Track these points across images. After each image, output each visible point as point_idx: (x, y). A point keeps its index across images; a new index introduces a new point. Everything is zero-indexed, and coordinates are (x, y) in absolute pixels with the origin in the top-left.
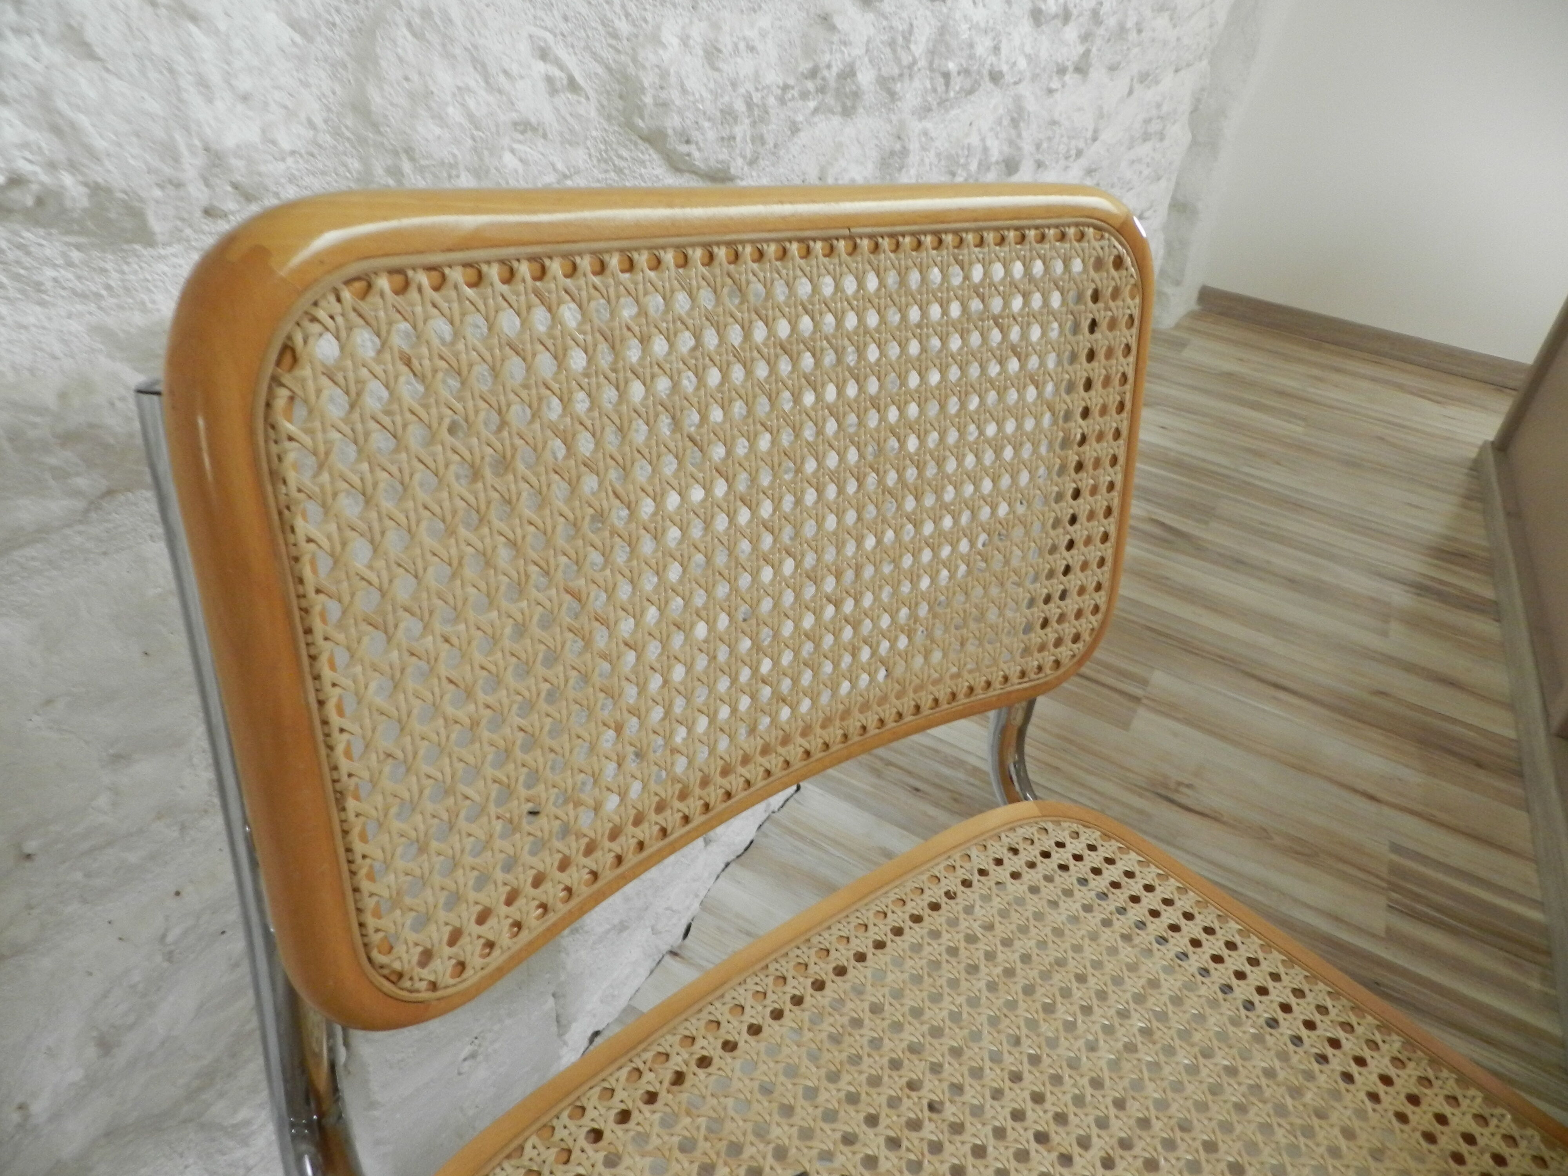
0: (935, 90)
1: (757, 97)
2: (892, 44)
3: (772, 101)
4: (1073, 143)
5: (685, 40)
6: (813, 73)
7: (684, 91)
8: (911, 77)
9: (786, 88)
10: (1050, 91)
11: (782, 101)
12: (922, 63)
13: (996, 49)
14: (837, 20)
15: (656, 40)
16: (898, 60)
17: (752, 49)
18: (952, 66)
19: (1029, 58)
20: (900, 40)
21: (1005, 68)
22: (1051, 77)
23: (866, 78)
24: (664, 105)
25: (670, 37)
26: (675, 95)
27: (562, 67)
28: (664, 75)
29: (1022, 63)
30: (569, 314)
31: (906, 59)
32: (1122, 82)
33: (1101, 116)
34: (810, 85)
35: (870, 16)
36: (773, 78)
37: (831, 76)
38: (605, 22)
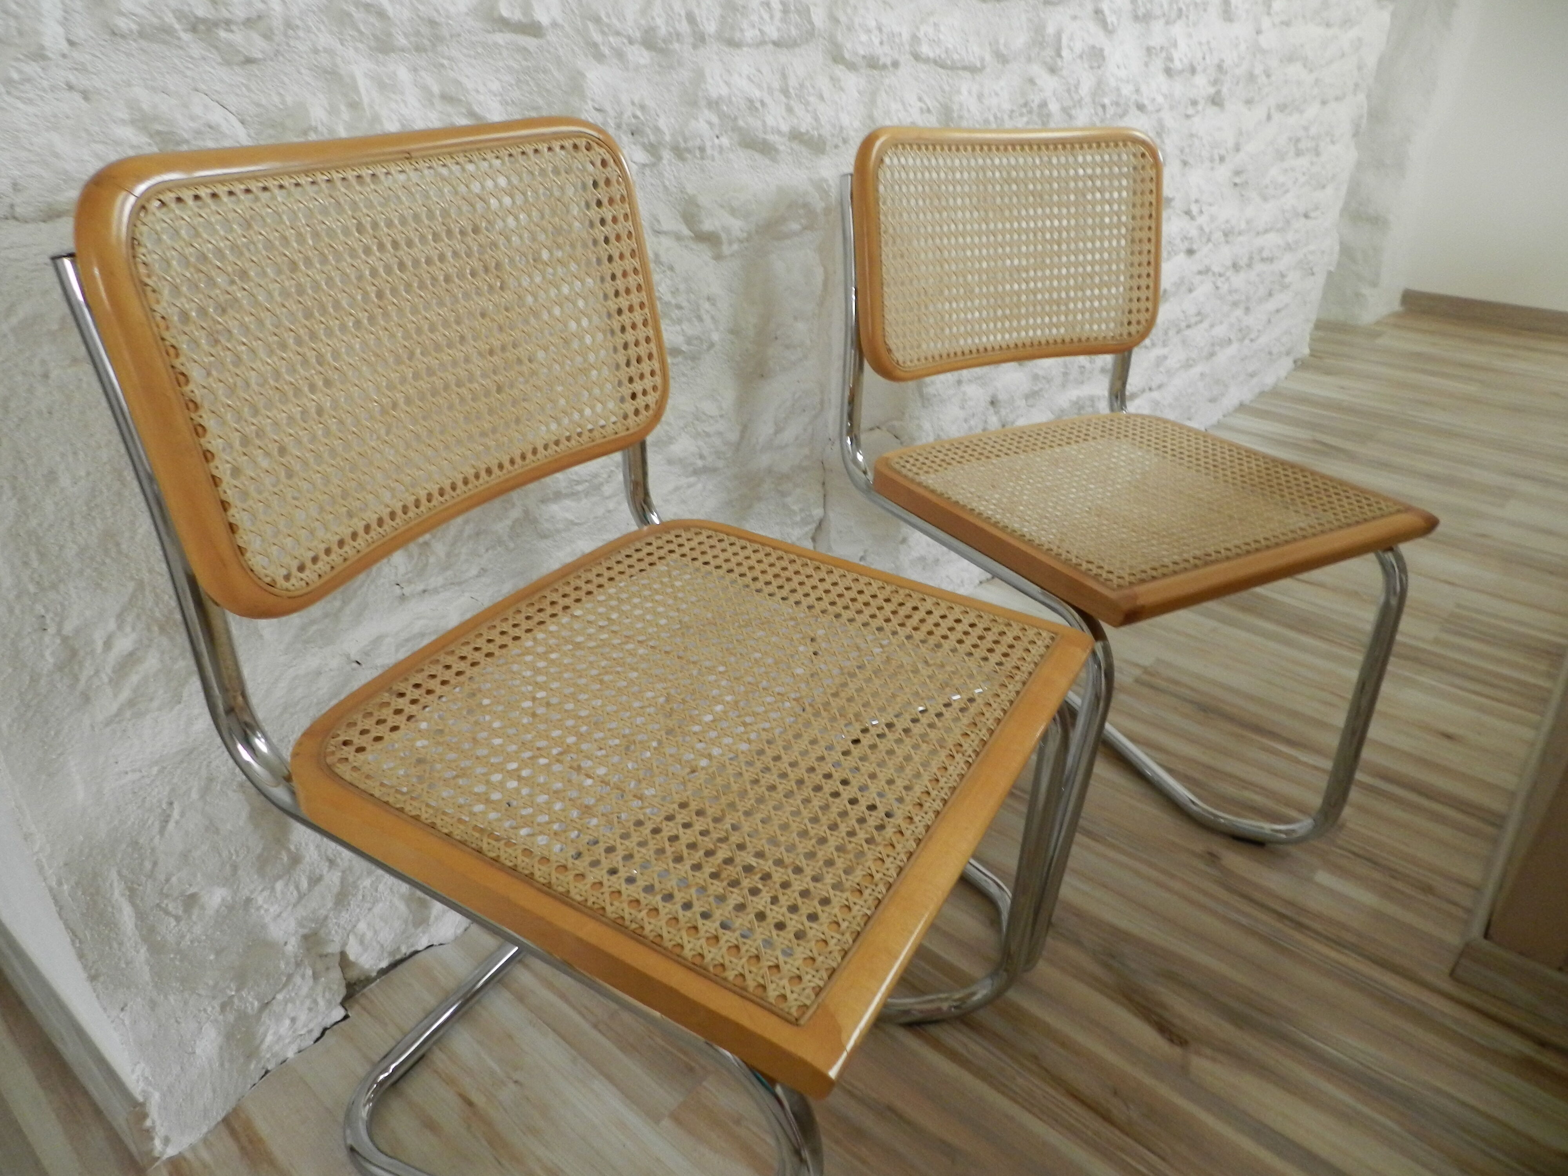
0: (1096, 114)
1: (999, 115)
2: (1069, 91)
3: (1006, 117)
4: (1216, 151)
5: (970, 92)
6: (1026, 104)
7: (969, 111)
8: (1081, 107)
9: (1012, 111)
10: (1188, 117)
11: (1011, 117)
12: (1088, 99)
13: (1137, 91)
14: (1037, 81)
15: (959, 92)
16: (1072, 99)
17: (997, 94)
18: (1106, 101)
19: (1165, 96)
20: (1073, 88)
21: (1146, 102)
22: (1186, 107)
23: (1054, 107)
24: (961, 117)
25: (964, 91)
26: (966, 114)
27: (925, 104)
28: (961, 105)
29: (1160, 99)
30: (941, 161)
31: (1076, 97)
32: (1260, 112)
33: (1241, 133)
34: (1024, 110)
35: (1056, 78)
36: (1007, 106)
37: (1035, 105)
38: (941, 87)
